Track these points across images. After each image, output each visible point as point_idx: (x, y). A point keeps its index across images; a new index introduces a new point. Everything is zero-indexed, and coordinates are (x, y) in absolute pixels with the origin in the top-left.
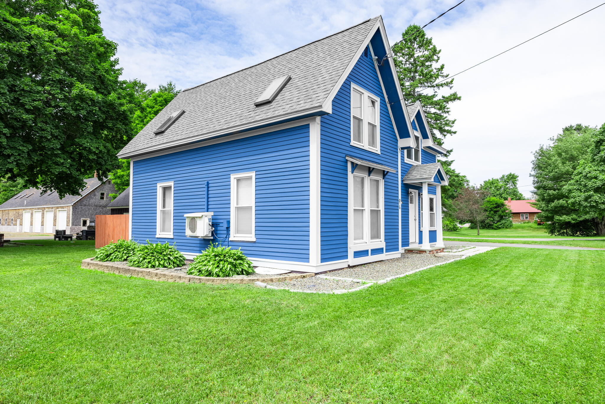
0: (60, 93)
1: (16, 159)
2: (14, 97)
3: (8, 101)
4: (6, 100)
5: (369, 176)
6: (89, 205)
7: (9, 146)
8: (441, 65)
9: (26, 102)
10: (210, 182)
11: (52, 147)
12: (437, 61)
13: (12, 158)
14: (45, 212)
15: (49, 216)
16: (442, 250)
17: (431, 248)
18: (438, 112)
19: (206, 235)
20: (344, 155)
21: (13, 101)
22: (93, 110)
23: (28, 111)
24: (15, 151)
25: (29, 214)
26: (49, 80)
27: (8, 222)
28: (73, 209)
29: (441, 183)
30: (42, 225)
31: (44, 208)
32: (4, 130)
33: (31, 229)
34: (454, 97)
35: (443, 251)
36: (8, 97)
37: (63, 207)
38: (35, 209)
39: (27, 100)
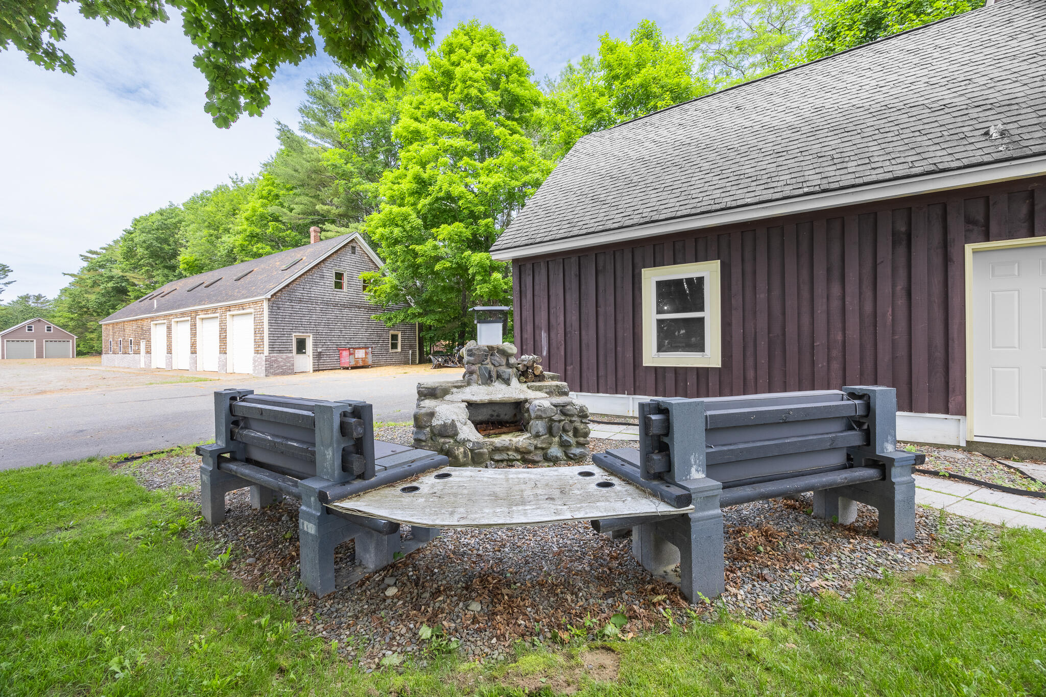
6: (310, 301)
14: (198, 322)
15: (209, 330)
25: (163, 329)
27: (124, 347)
28: (271, 308)
30: (194, 352)
31: (196, 312)
33: (170, 362)
37: (242, 306)
38: (176, 315)
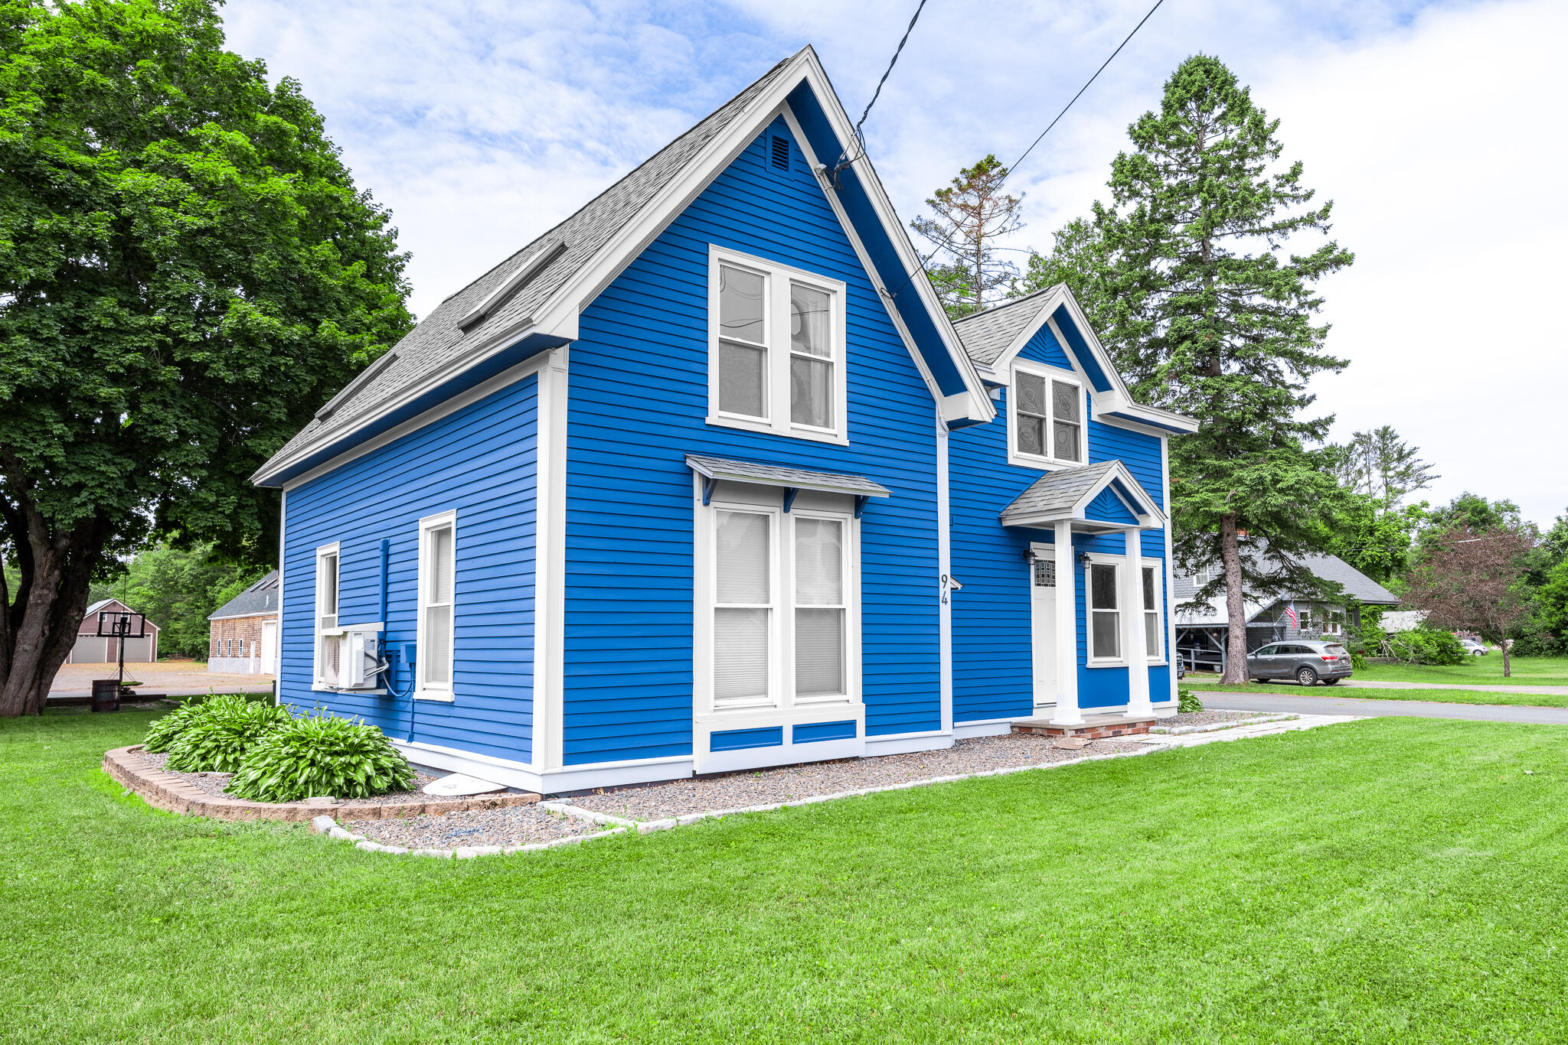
0: (194, 329)
1: (92, 497)
2: (80, 347)
3: (64, 356)
4: (57, 354)
5: (786, 510)
7: (77, 464)
8: (1293, 164)
9: (108, 355)
10: (392, 541)
11: (183, 460)
12: (1276, 154)
13: (84, 494)
16: (1138, 726)
17: (1083, 722)
18: (1273, 303)
19: (356, 685)
20: (679, 455)
21: (77, 355)
22: (280, 365)
23: (114, 379)
24: (90, 477)
26: (167, 298)
27: (233, 649)
29: (1137, 523)
32: (55, 426)
34: (1331, 260)
35: (1147, 731)
36: (62, 347)
39: (110, 353)
